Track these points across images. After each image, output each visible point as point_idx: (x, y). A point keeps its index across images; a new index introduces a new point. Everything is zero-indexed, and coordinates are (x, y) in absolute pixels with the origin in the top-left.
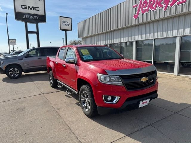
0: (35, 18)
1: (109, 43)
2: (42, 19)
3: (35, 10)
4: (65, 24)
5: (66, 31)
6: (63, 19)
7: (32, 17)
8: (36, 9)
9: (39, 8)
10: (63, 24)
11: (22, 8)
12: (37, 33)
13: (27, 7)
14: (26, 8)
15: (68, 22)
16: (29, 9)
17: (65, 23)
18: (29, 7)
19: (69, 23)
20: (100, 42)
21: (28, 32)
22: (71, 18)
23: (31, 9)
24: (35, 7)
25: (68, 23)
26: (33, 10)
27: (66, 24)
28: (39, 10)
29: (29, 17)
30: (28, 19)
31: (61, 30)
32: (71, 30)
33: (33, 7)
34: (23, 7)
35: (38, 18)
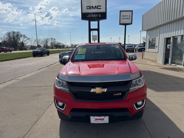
0: (97, 16)
1: (172, 36)
2: (103, 16)
3: (98, 8)
4: (125, 18)
5: (125, 25)
6: (122, 13)
7: (95, 16)
8: (99, 7)
9: (101, 6)
10: (123, 19)
11: (87, 9)
12: (98, 30)
13: (91, 7)
14: (90, 9)
15: (128, 16)
16: (92, 9)
18: (92, 7)
19: (129, 16)
21: (90, 30)
22: (132, 11)
23: (94, 8)
24: (98, 6)
26: (96, 9)
27: (126, 17)
28: (101, 8)
29: (92, 16)
30: (91, 18)
31: (120, 24)
32: (131, 24)
33: (96, 6)
34: (88, 8)
35: (100, 16)
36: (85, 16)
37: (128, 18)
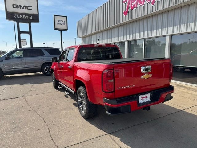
0: (27, 17)
2: (35, 18)
4: (60, 24)
5: (61, 30)
6: (57, 18)
8: (28, 8)
9: (31, 7)
10: (58, 24)
11: (13, 7)
12: (30, 33)
13: (19, 6)
14: (18, 8)
16: (20, 8)
17: (60, 22)
18: (20, 6)
19: (64, 22)
20: (102, 41)
21: (20, 33)
22: (67, 17)
23: (23, 8)
24: (27, 6)
25: (63, 22)
26: (25, 9)
27: (61, 23)
28: (31, 9)
29: (21, 16)
30: (20, 18)
31: (55, 29)
32: (67, 29)
33: (25, 6)
34: (15, 6)
35: (31, 17)
37: (63, 24)
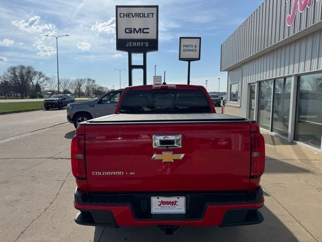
0: (142, 44)
1: (257, 80)
2: (153, 45)
3: (143, 32)
4: (189, 50)
5: (189, 60)
6: (185, 42)
7: (138, 44)
8: (145, 31)
9: (148, 29)
10: (185, 51)
11: (126, 32)
12: (144, 67)
13: (133, 30)
14: (131, 33)
15: (194, 46)
16: (134, 33)
17: (188, 48)
18: (135, 29)
19: (196, 46)
20: (245, 78)
21: (131, 67)
22: (200, 38)
23: (137, 32)
24: (143, 29)
25: (194, 48)
26: (141, 33)
27: (191, 48)
28: (148, 33)
29: (134, 44)
30: (133, 47)
31: (180, 59)
32: (199, 59)
33: (140, 29)
35: (147, 45)
36: (121, 45)
37: (192, 50)
